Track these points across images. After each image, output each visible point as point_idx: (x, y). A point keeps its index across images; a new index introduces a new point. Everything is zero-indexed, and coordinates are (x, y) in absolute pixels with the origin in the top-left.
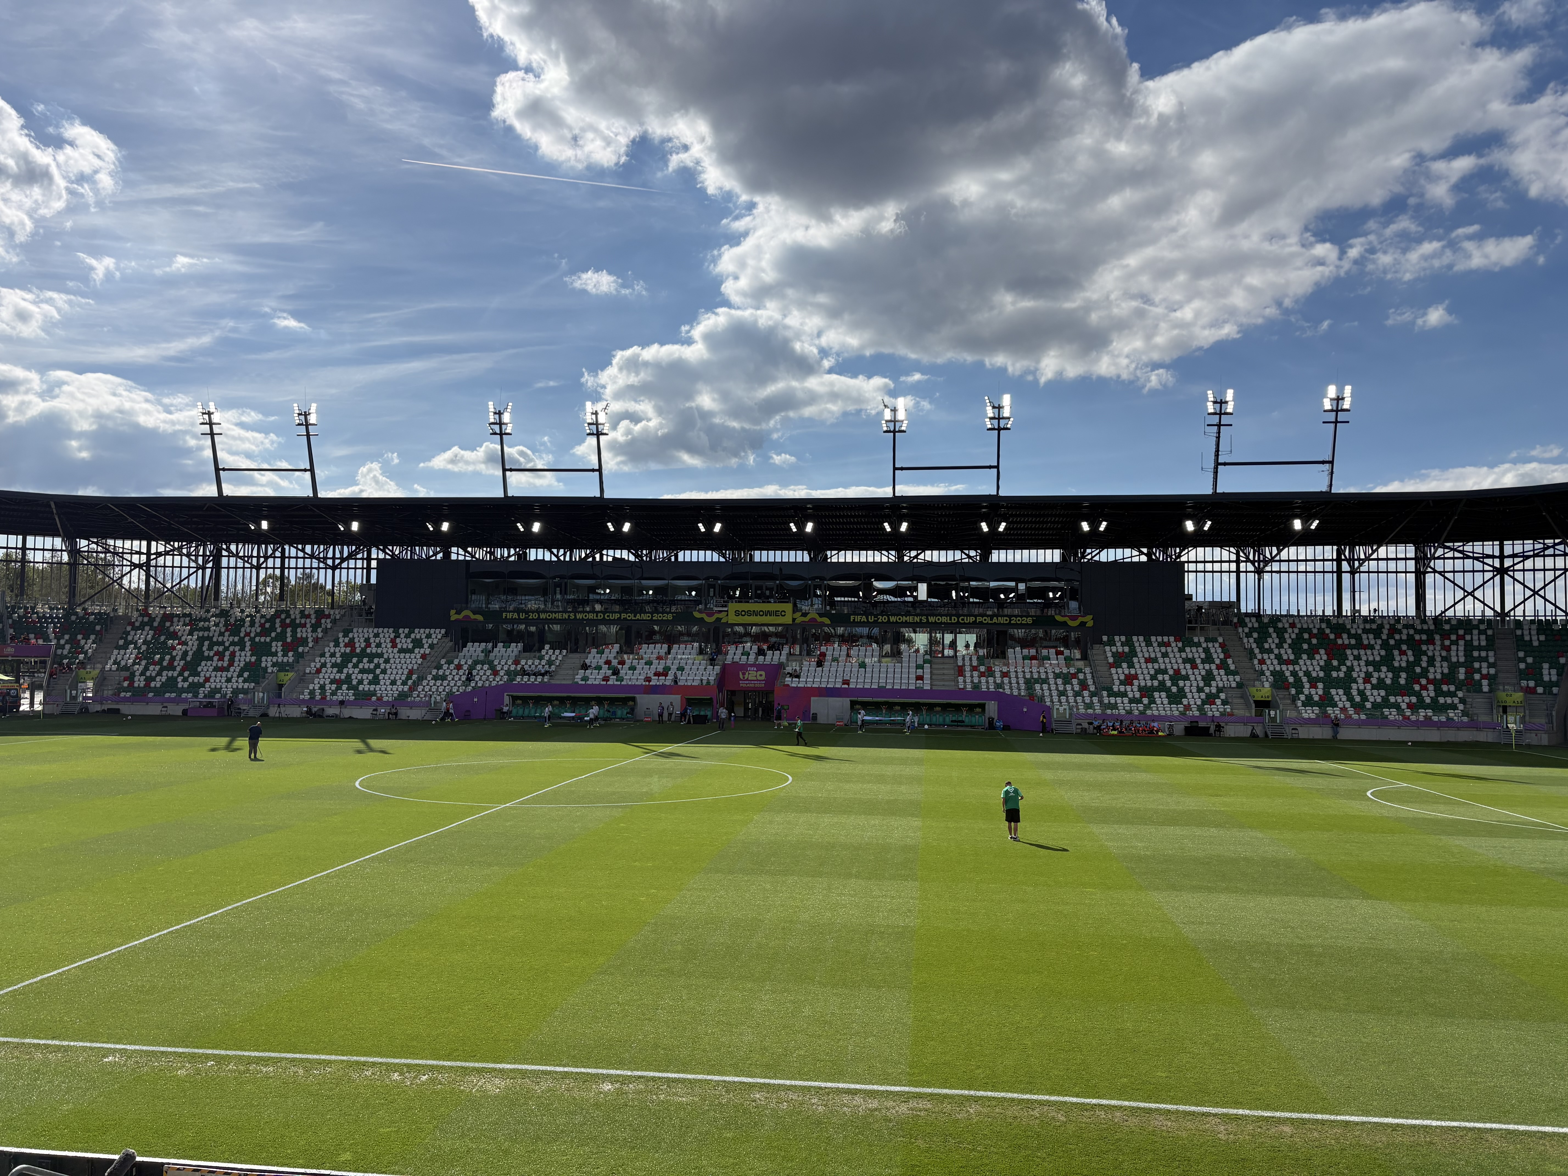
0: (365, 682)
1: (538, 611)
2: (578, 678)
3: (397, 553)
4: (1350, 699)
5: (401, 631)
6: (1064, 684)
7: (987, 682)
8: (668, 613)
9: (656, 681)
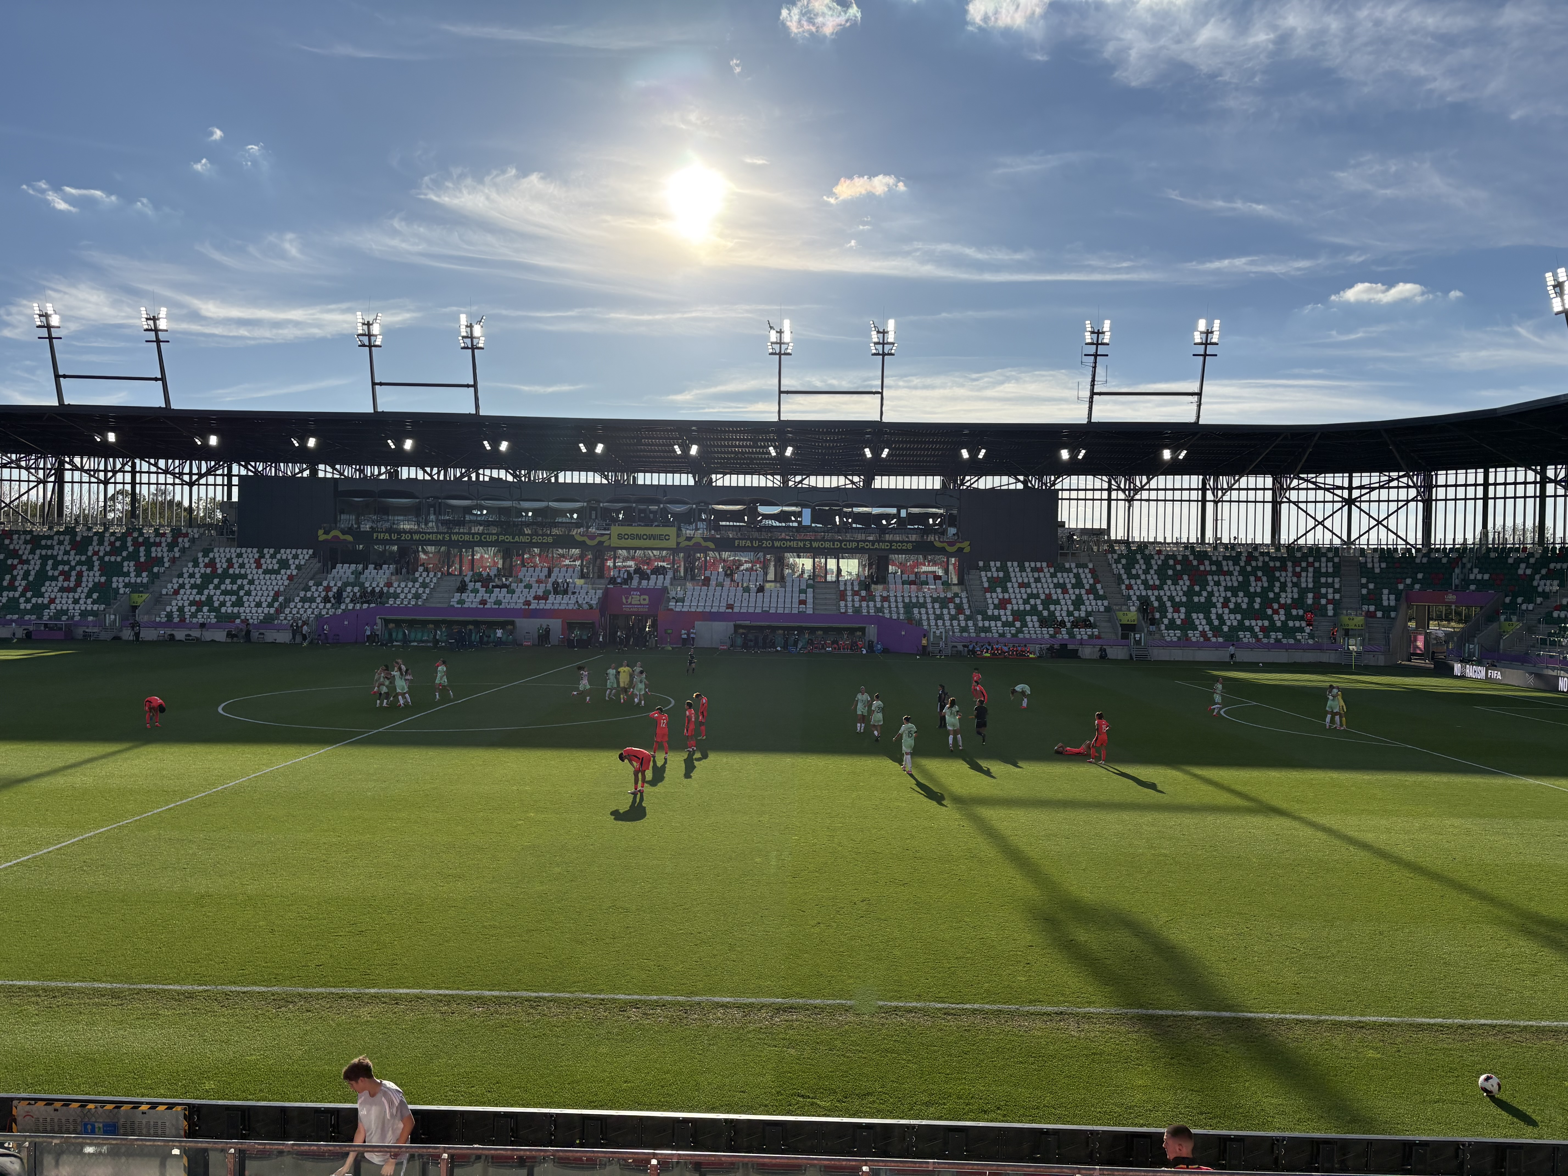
0: (228, 604)
1: (411, 532)
2: (454, 602)
3: (260, 469)
4: (1210, 622)
5: (266, 551)
6: (941, 608)
7: (868, 606)
8: (548, 536)
9: (536, 605)
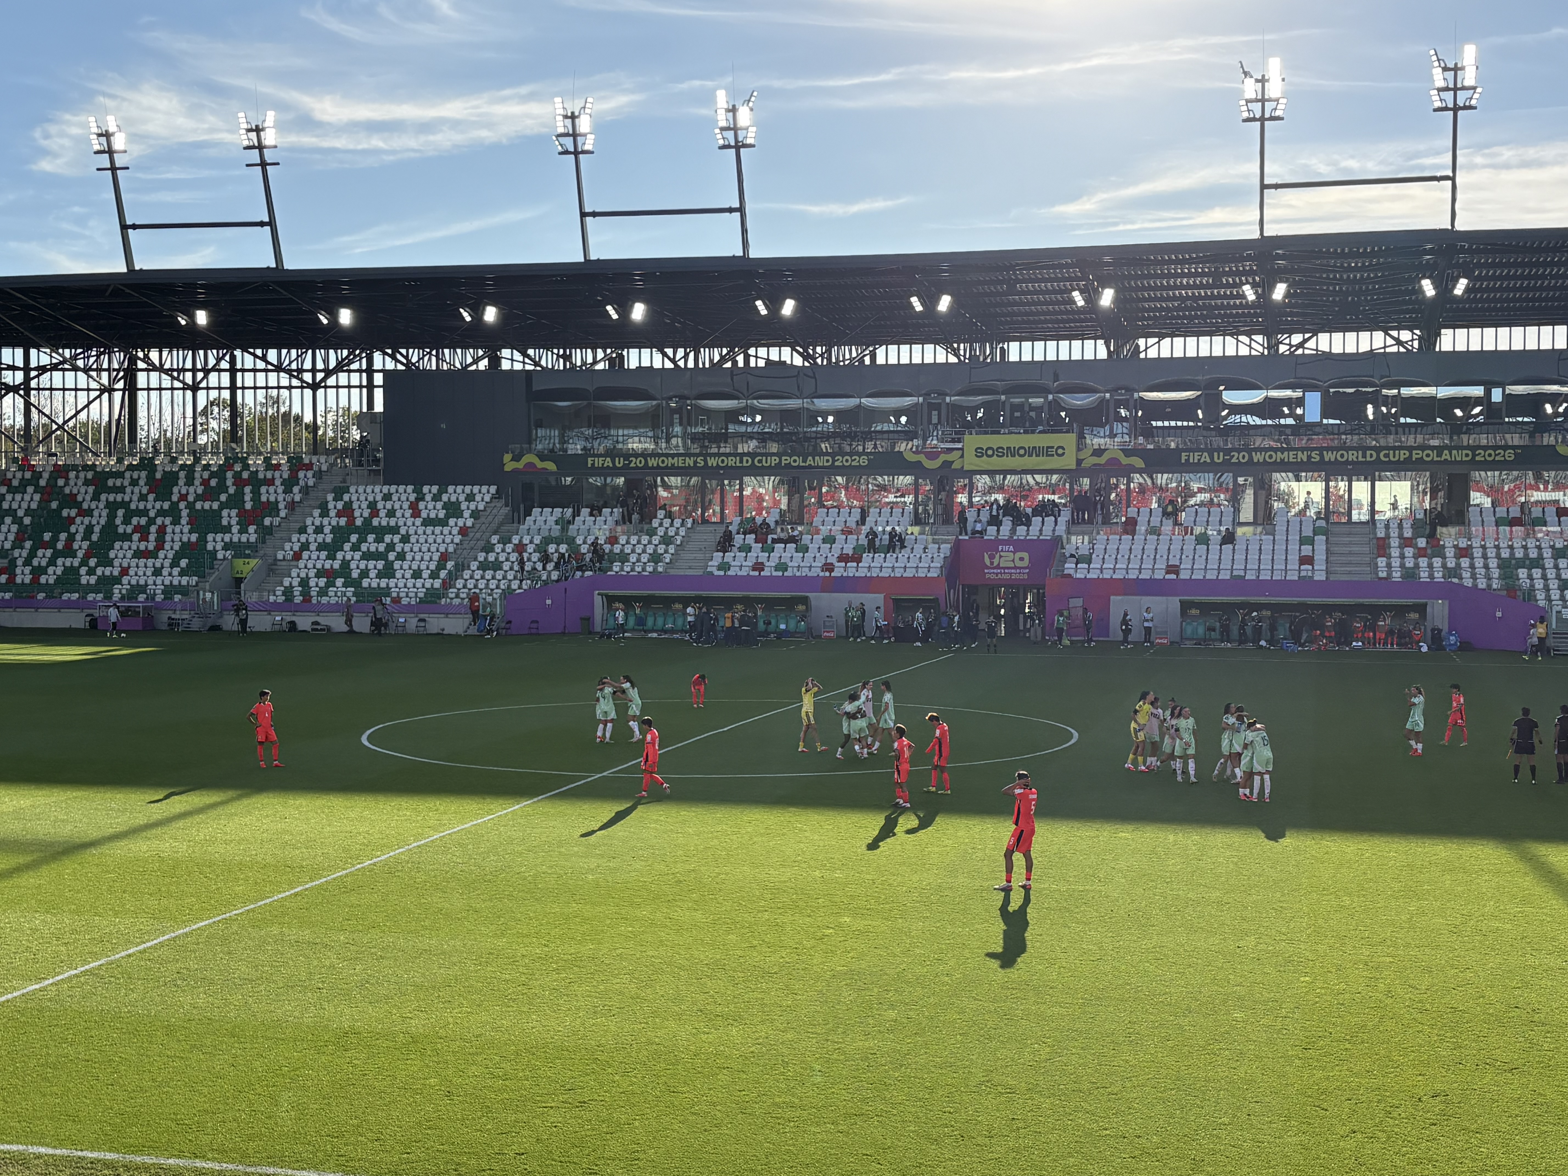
0: (372, 574)
1: (644, 455)
2: (713, 567)
3: (414, 359)
5: (426, 489)
7: (1430, 566)
8: (860, 455)
9: (842, 570)
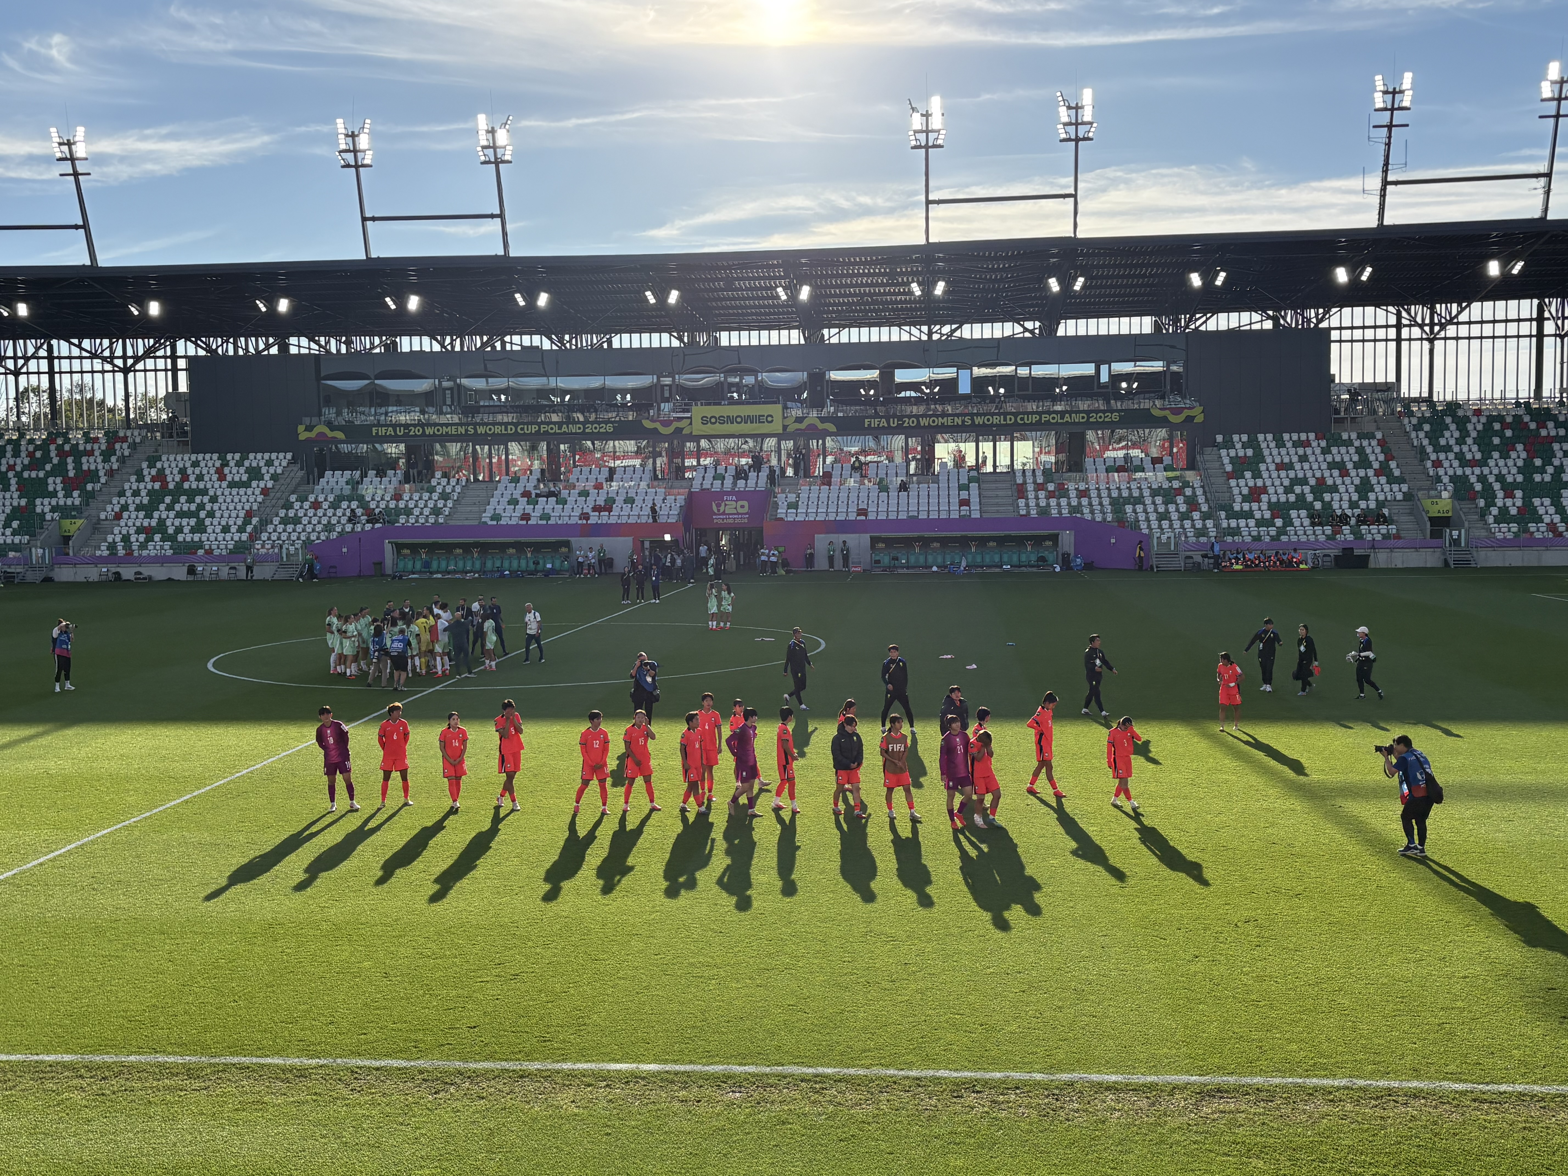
0: (186, 530)
1: (421, 425)
2: (486, 517)
3: (214, 346)
4: (1560, 510)
5: (229, 456)
6: (1166, 503)
7: (1059, 505)
8: (606, 423)
9: (597, 518)
